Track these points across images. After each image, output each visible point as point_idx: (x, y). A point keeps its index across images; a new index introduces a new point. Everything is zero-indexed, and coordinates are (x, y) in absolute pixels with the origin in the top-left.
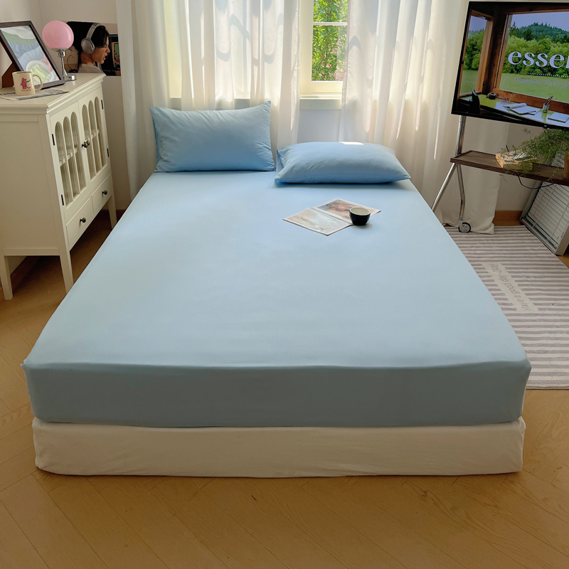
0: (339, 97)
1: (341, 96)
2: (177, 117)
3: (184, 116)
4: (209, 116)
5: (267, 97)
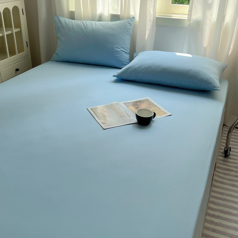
0: (185, 17)
1: (187, 16)
2: (67, 24)
3: (71, 24)
4: (86, 25)
5: (132, 13)
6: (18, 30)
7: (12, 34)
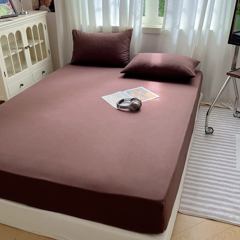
6: (42, 41)
7: (39, 44)
